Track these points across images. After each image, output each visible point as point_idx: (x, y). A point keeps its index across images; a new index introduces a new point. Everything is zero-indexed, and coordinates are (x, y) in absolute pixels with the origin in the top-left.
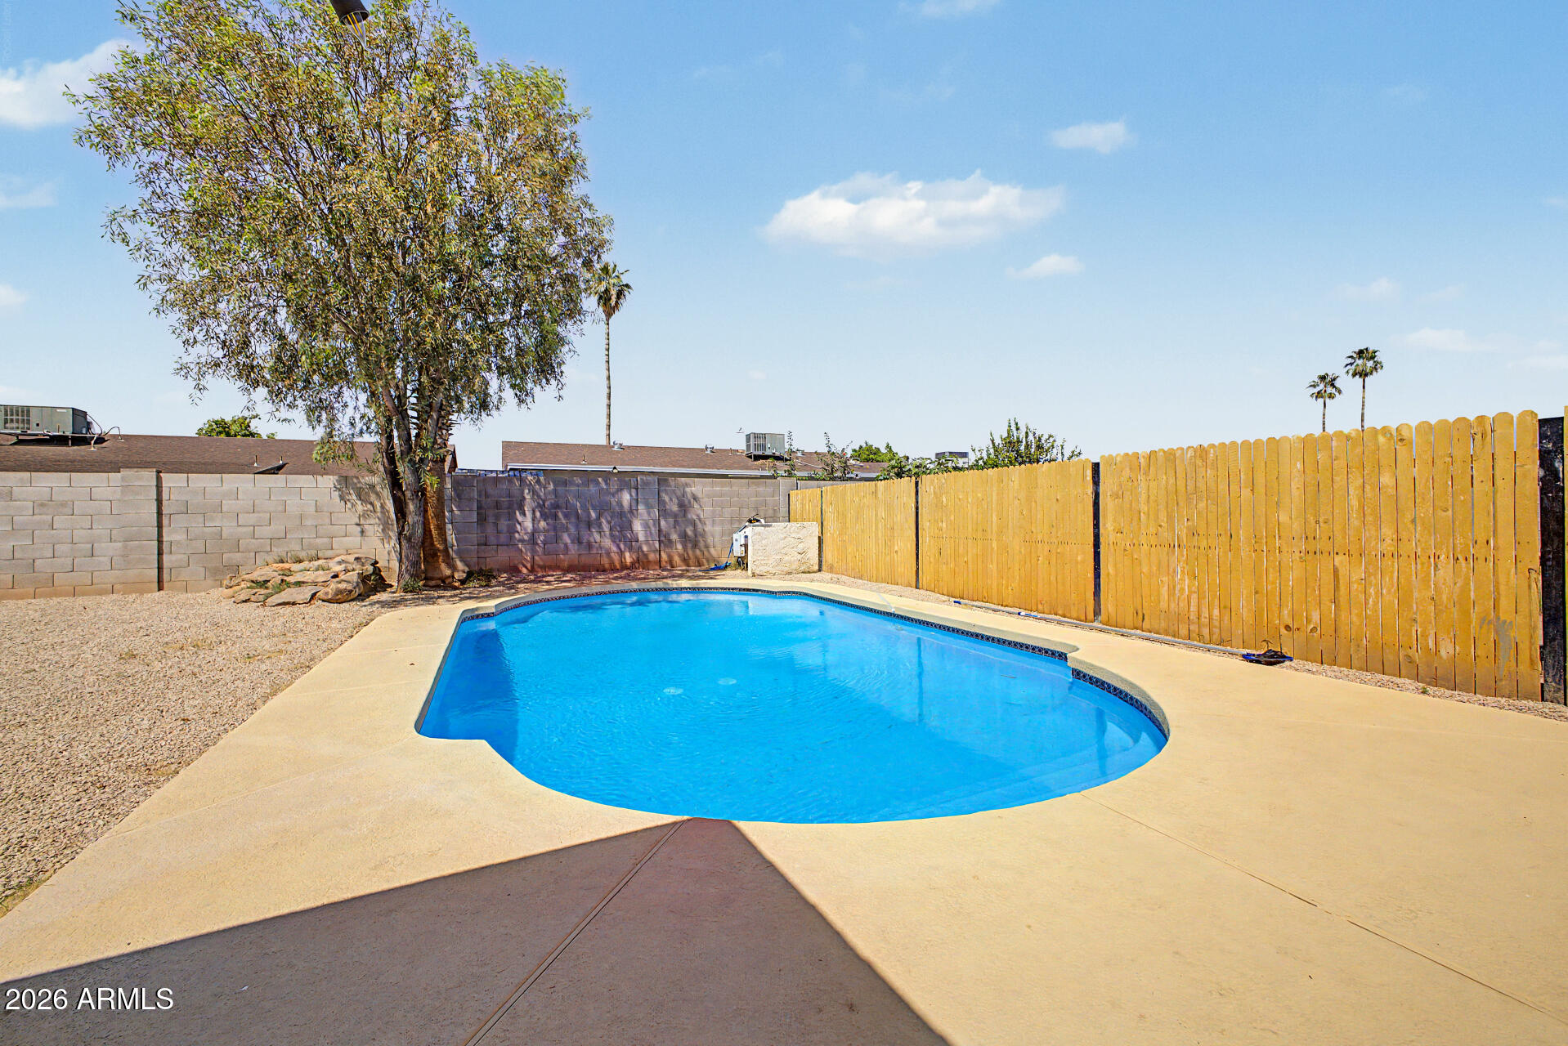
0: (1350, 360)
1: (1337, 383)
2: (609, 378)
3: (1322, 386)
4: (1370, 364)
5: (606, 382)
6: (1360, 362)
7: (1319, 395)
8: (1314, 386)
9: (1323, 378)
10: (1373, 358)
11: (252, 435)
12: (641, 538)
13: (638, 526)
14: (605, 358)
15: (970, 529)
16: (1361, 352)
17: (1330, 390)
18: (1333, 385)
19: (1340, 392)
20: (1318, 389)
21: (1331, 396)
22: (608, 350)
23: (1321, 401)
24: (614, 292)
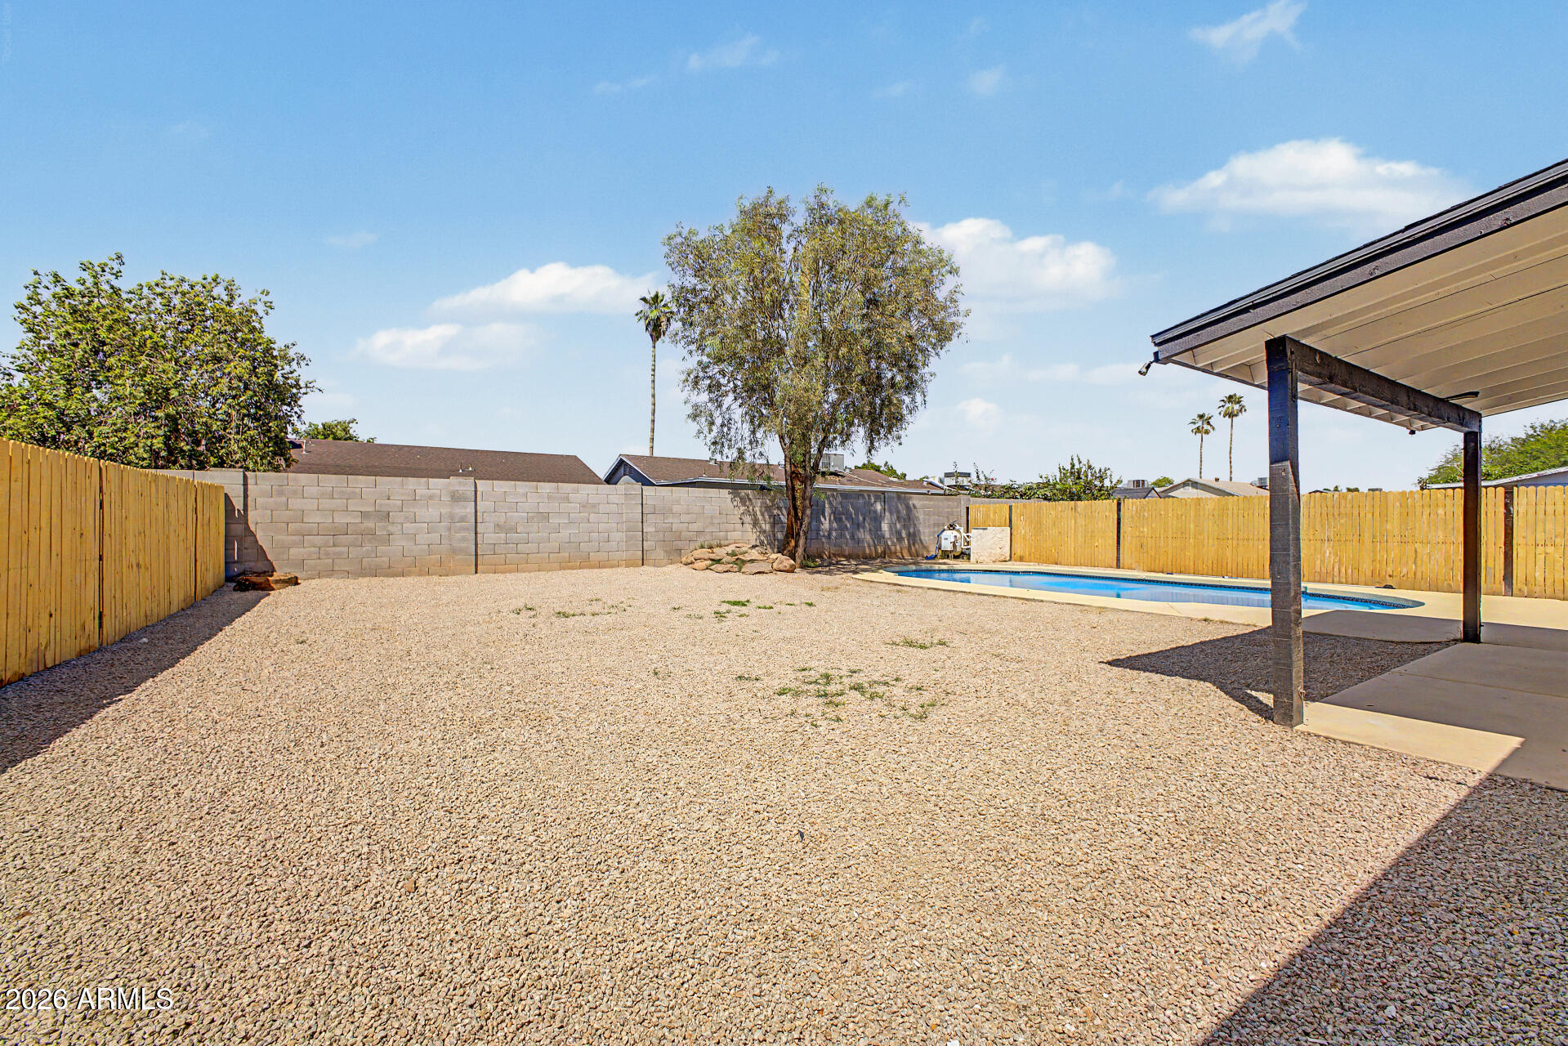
0: (1223, 403)
1: (1211, 421)
2: (653, 396)
3: (1200, 424)
4: (1237, 407)
5: (651, 399)
6: (1228, 405)
7: (1198, 430)
8: (1194, 423)
9: (1201, 417)
10: (1239, 402)
11: (351, 438)
12: (887, 535)
13: (885, 527)
14: (651, 378)
15: (1170, 532)
16: (1231, 397)
17: (1206, 427)
18: (1208, 423)
19: (1213, 429)
20: (1197, 425)
21: (1207, 432)
22: (654, 370)
23: (1199, 435)
24: (663, 319)
